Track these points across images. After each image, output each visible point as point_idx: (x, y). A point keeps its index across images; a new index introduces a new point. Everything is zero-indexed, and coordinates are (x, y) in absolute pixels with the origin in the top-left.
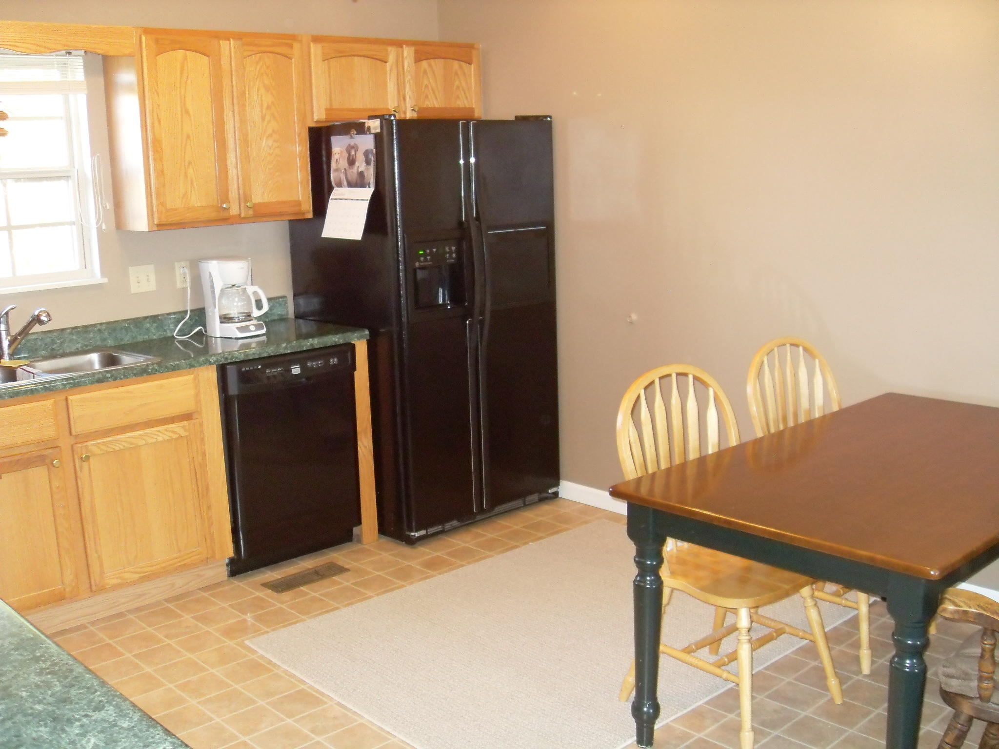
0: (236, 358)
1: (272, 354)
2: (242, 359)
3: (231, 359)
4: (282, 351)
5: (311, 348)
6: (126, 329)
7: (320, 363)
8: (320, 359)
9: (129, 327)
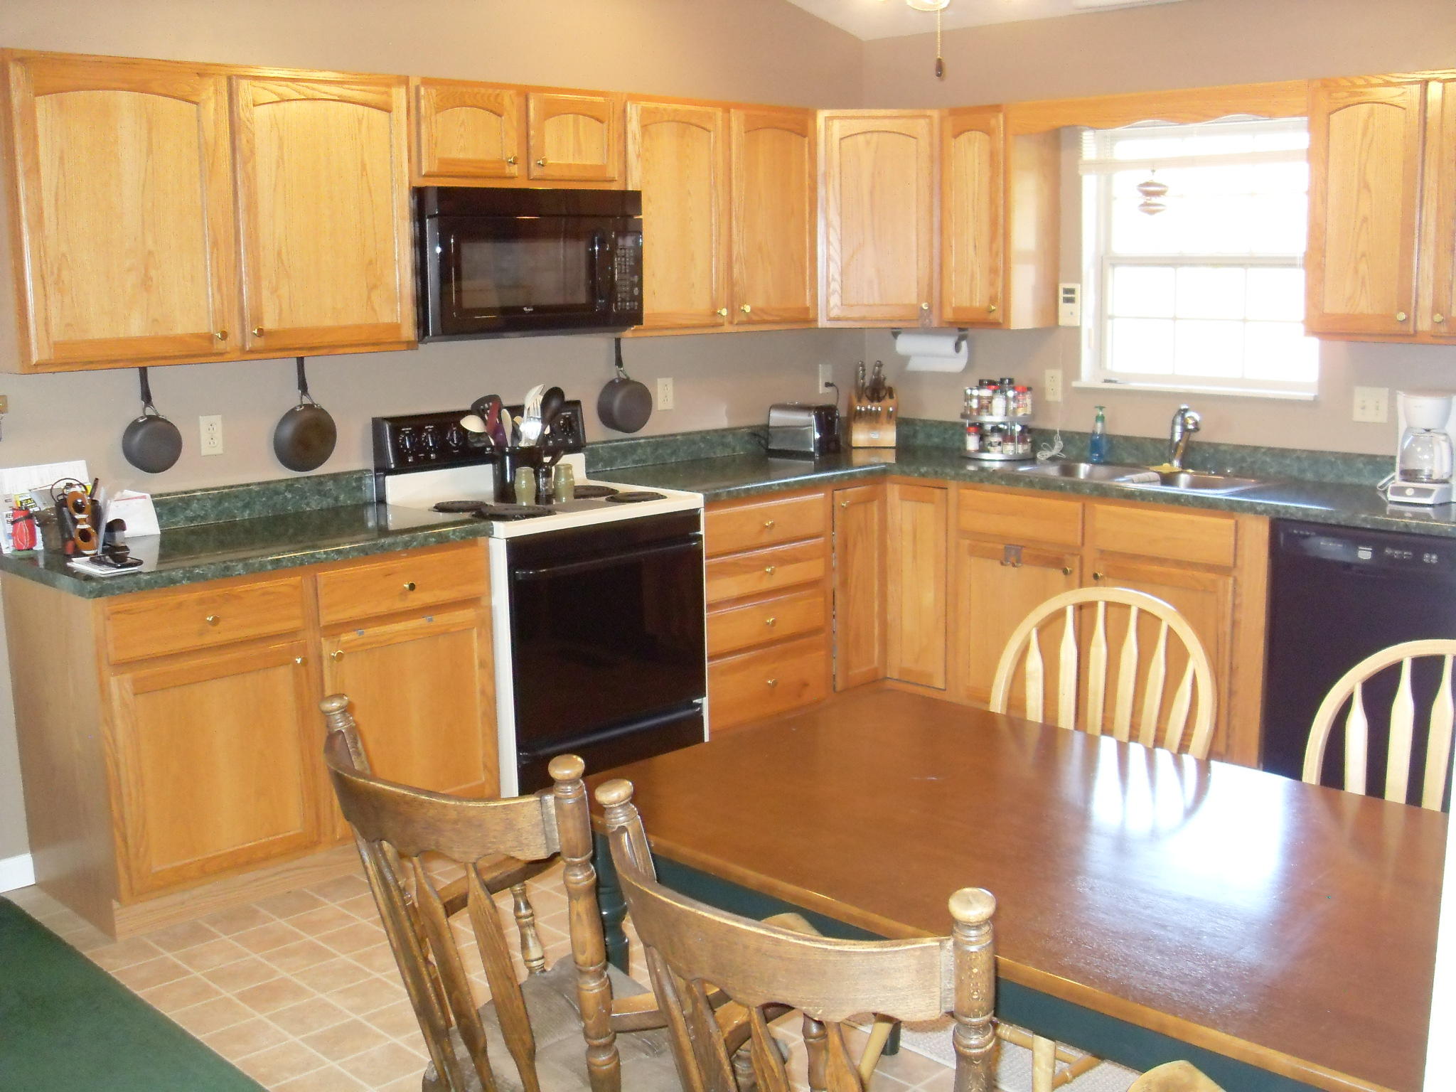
0: (1292, 514)
1: (1343, 523)
2: (1299, 518)
3: (1284, 514)
4: (1358, 523)
5: (1404, 530)
6: (1332, 464)
7: (1406, 555)
8: (1407, 550)
9: (1335, 462)
